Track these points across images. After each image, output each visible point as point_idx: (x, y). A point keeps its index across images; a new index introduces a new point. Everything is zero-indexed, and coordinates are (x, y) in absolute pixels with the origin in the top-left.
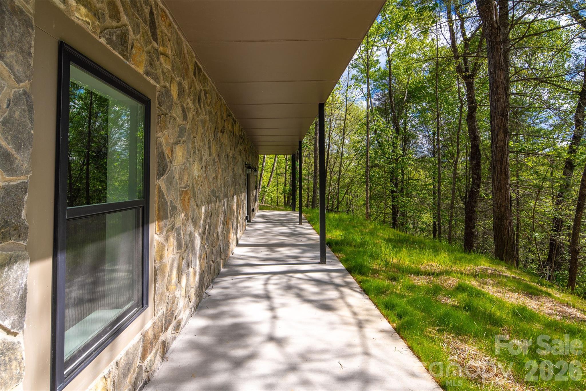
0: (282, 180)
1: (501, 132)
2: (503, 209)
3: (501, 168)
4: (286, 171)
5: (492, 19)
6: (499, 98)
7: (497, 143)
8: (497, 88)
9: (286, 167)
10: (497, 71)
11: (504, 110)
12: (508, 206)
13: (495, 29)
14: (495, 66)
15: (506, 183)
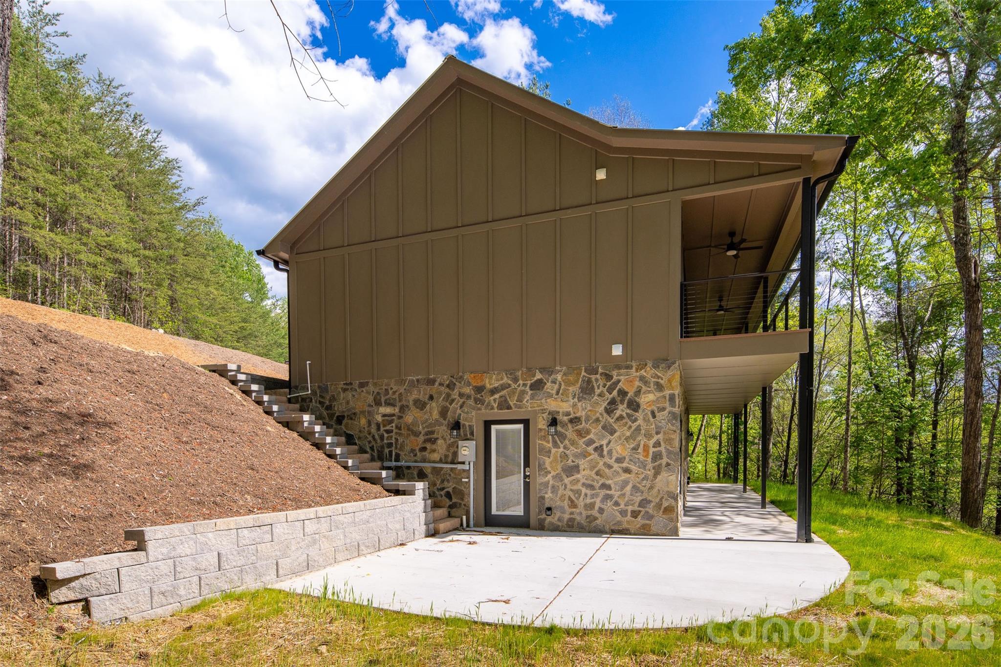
0: (714, 445)
1: (973, 395)
2: (970, 472)
3: (970, 432)
4: (721, 432)
5: (970, 276)
6: (972, 359)
7: (968, 406)
8: (971, 349)
9: (721, 426)
10: (972, 332)
11: (978, 372)
12: (975, 470)
13: (973, 287)
14: (971, 326)
15: (975, 446)
